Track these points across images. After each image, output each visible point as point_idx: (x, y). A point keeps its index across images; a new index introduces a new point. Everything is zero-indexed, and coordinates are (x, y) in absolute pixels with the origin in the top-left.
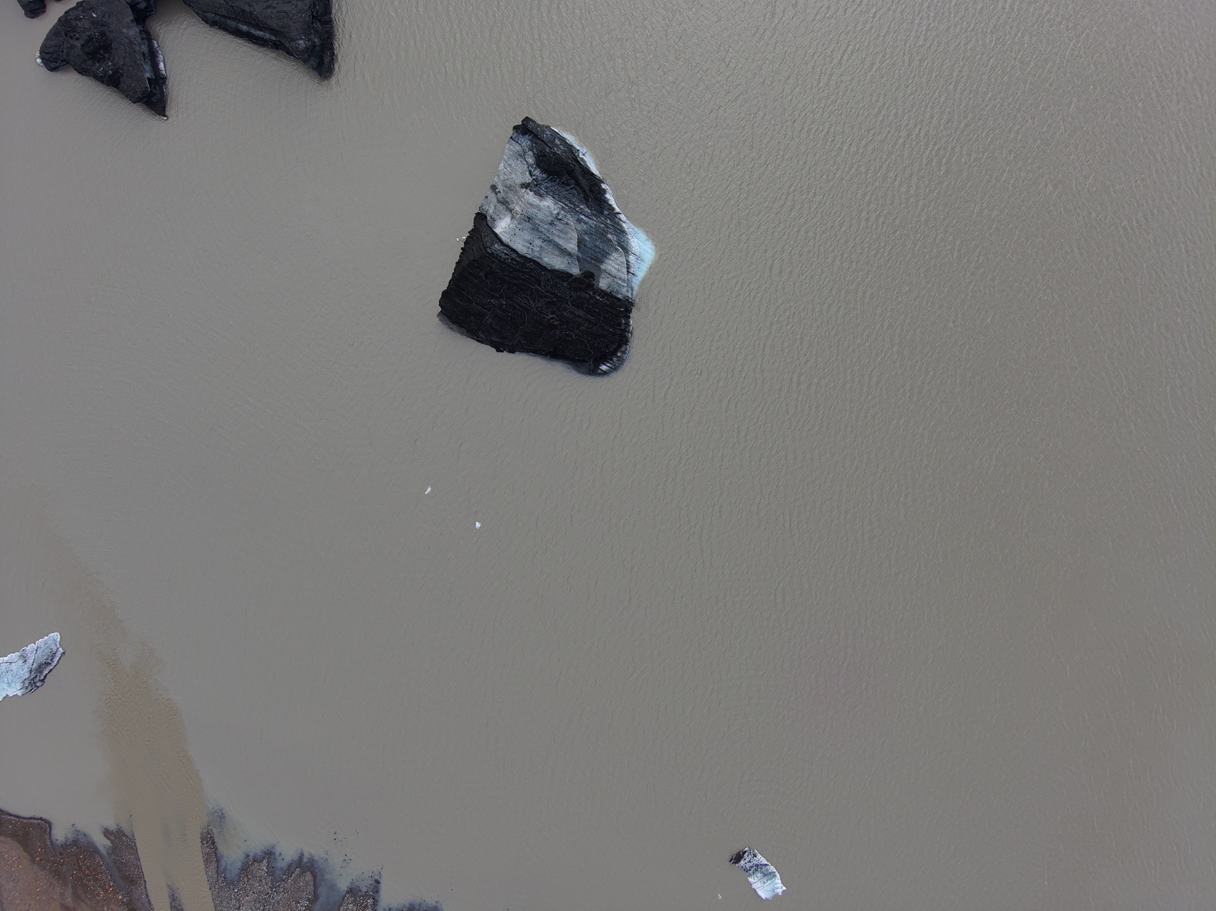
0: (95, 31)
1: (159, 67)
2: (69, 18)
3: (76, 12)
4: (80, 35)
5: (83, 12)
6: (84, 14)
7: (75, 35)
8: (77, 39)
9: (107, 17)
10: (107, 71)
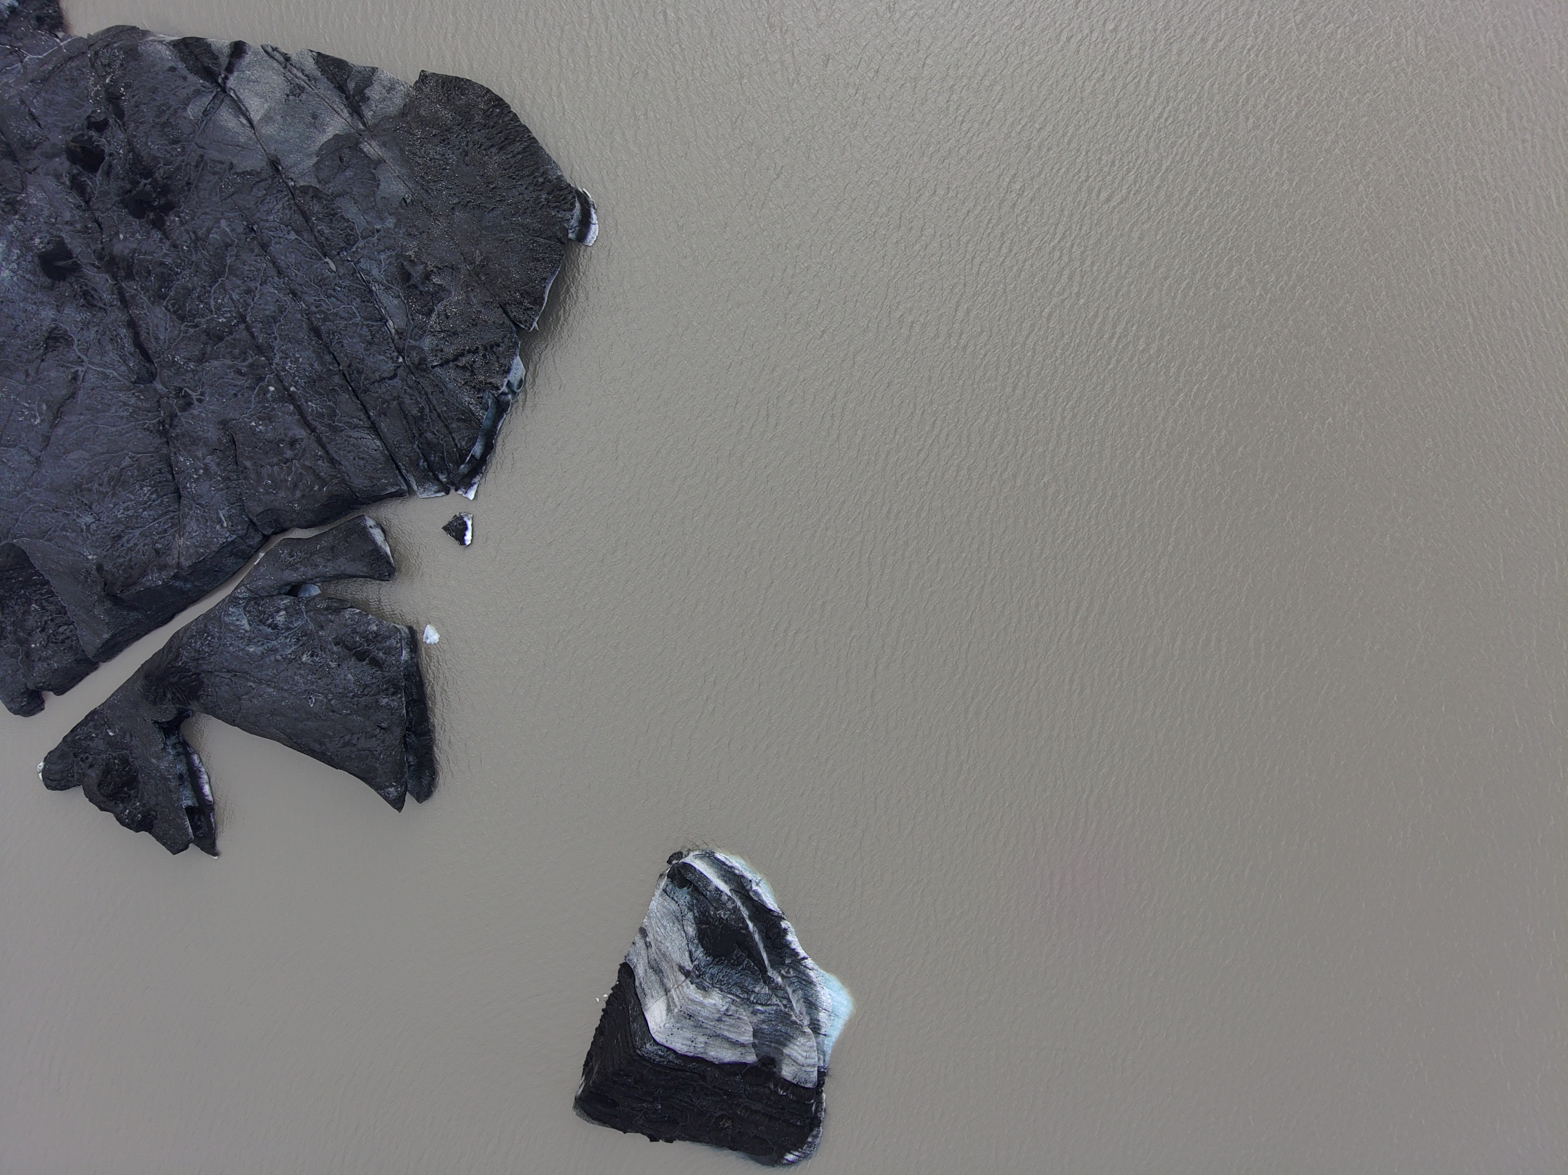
0: (114, 754)
1: (204, 791)
2: (77, 738)
3: (85, 729)
4: (95, 759)
5: (95, 729)
6: (97, 732)
7: (87, 758)
8: (91, 766)
9: (128, 737)
10: (136, 816)
